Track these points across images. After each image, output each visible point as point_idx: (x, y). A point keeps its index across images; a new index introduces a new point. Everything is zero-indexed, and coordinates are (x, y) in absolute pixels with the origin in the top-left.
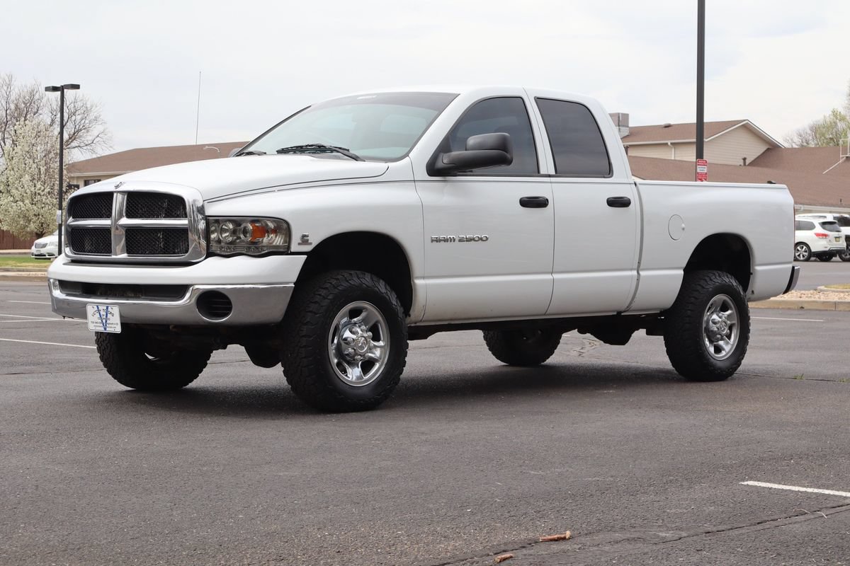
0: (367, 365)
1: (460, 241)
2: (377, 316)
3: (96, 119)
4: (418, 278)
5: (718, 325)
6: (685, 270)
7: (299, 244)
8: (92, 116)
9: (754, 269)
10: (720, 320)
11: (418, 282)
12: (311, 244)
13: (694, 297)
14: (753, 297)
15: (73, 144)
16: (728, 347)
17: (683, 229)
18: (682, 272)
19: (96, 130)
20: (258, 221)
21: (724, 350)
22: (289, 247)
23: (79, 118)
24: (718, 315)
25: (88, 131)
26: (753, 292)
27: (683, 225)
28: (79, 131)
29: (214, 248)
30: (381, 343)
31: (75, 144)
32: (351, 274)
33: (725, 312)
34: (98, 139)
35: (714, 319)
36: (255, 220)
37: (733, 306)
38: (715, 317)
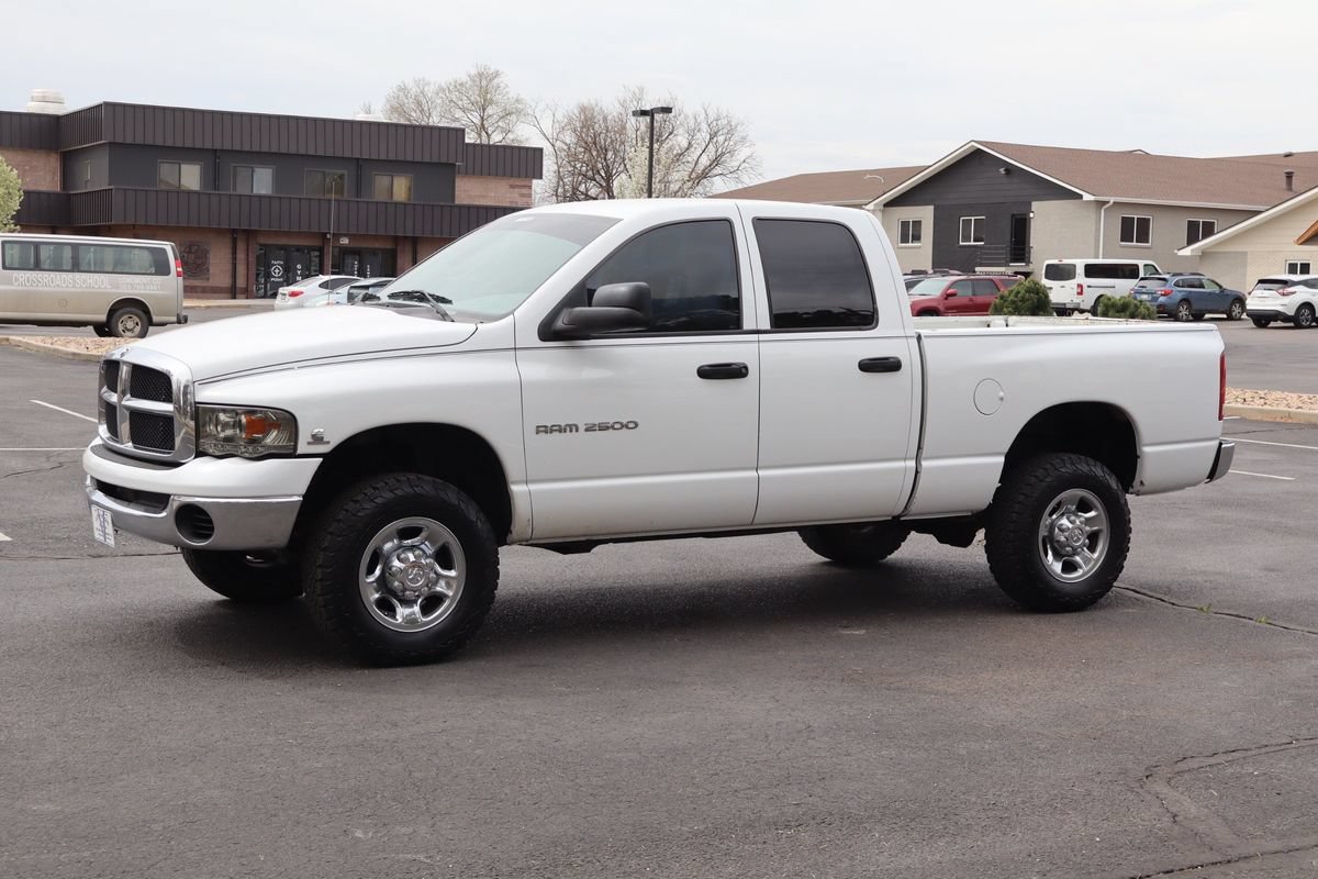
0: (432, 602)
1: (587, 430)
2: (447, 536)
3: (743, 139)
4: (513, 483)
5: (1066, 534)
6: (1008, 456)
7: (309, 443)
8: (736, 138)
9: (1141, 451)
10: (1070, 526)
11: (515, 489)
12: (328, 443)
13: (1023, 494)
14: (1142, 489)
15: (715, 172)
16: (1089, 563)
17: (1002, 399)
18: (1001, 460)
19: (742, 153)
20: (254, 412)
21: (1081, 567)
22: (295, 447)
23: (721, 139)
24: (1068, 518)
25: (732, 156)
26: (1142, 482)
27: (1002, 394)
28: (723, 154)
29: (208, 445)
30: (453, 573)
31: (718, 170)
32: (398, 481)
33: (1085, 513)
34: (743, 165)
35: (1062, 525)
36: (251, 410)
37: (1098, 505)
38: (1064, 522)
